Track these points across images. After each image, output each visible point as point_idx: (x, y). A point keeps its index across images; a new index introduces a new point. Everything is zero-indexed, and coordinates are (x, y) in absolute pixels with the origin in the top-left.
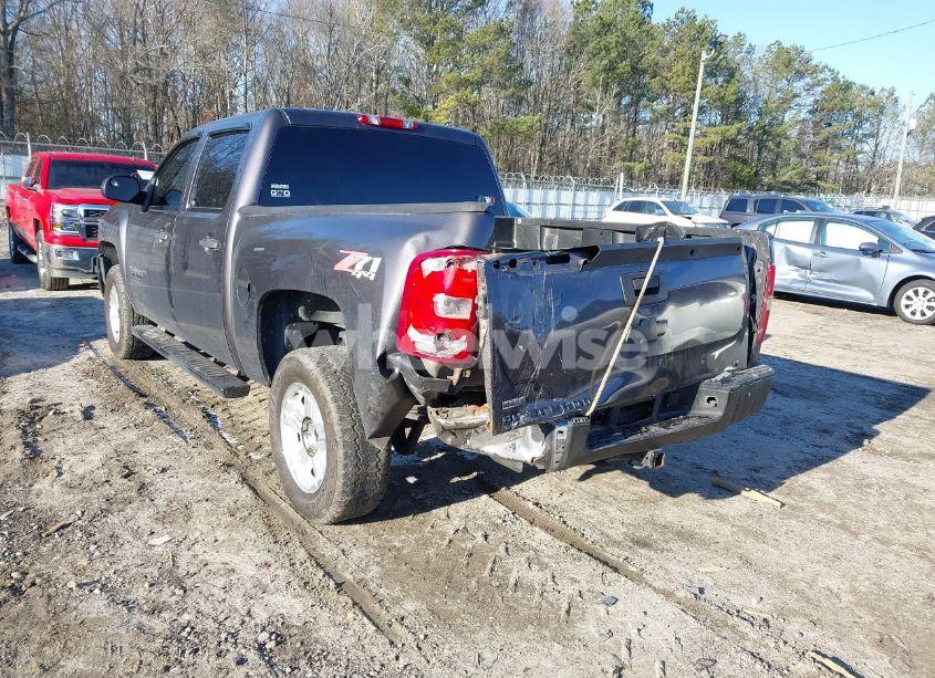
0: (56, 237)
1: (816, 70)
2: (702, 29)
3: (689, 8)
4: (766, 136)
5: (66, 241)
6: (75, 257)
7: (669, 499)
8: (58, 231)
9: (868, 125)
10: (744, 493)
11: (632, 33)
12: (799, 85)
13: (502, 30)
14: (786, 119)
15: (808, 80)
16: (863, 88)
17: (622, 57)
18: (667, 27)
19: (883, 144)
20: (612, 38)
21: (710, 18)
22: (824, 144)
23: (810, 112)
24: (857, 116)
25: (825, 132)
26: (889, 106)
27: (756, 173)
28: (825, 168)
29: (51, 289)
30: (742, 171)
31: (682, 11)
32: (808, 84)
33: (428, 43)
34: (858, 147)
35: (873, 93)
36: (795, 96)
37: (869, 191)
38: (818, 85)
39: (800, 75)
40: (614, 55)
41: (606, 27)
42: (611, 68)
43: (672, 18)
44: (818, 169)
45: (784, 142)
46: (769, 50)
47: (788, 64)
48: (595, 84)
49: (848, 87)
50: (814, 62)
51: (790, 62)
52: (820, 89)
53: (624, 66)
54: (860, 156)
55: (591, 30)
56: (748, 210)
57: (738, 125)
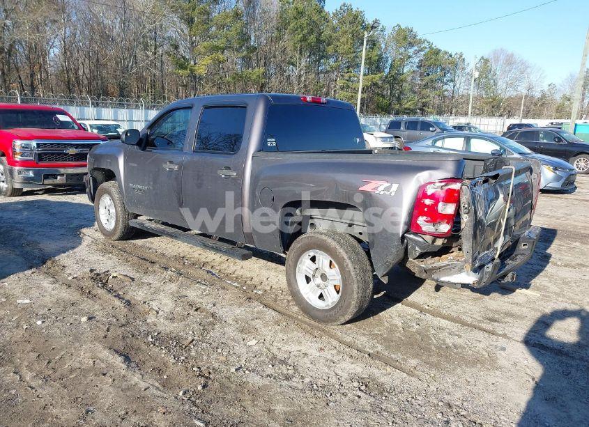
0: (17, 162)
1: (420, 42)
2: (356, 17)
3: (348, 3)
4: (395, 80)
5: (24, 164)
6: (31, 174)
7: (486, 297)
8: (18, 158)
9: (449, 75)
10: (517, 291)
11: (315, 18)
12: (411, 51)
13: (237, 15)
14: (405, 71)
15: (416, 48)
16: (446, 53)
17: (311, 32)
18: (335, 15)
19: (458, 85)
20: (304, 21)
21: (360, 10)
22: (426, 86)
23: (417, 67)
24: (443, 69)
25: (427, 79)
26: (460, 63)
27: (390, 104)
28: (428, 100)
29: (10, 196)
30: (382, 101)
31: (344, 5)
32: (416, 50)
33: (190, 22)
34: (445, 87)
35: (451, 56)
36: (409, 57)
37: (451, 113)
38: (422, 50)
39: (411, 45)
40: (306, 31)
41: (301, 13)
42: (304, 39)
43: (338, 9)
44: (424, 100)
45: (404, 84)
46: (393, 30)
47: (405, 38)
48: (295, 49)
49: (437, 52)
50: (418, 38)
51: (406, 37)
52: (422, 53)
53: (312, 38)
54: (446, 93)
55: (291, 16)
56: (402, 128)
57: (380, 75)
